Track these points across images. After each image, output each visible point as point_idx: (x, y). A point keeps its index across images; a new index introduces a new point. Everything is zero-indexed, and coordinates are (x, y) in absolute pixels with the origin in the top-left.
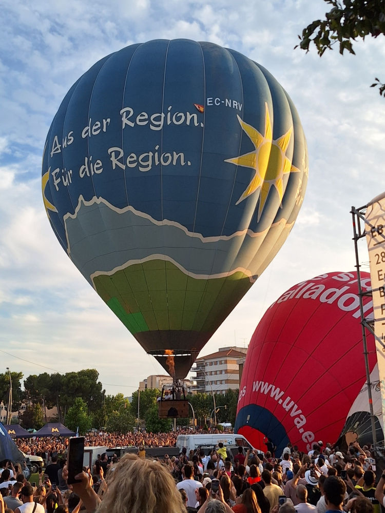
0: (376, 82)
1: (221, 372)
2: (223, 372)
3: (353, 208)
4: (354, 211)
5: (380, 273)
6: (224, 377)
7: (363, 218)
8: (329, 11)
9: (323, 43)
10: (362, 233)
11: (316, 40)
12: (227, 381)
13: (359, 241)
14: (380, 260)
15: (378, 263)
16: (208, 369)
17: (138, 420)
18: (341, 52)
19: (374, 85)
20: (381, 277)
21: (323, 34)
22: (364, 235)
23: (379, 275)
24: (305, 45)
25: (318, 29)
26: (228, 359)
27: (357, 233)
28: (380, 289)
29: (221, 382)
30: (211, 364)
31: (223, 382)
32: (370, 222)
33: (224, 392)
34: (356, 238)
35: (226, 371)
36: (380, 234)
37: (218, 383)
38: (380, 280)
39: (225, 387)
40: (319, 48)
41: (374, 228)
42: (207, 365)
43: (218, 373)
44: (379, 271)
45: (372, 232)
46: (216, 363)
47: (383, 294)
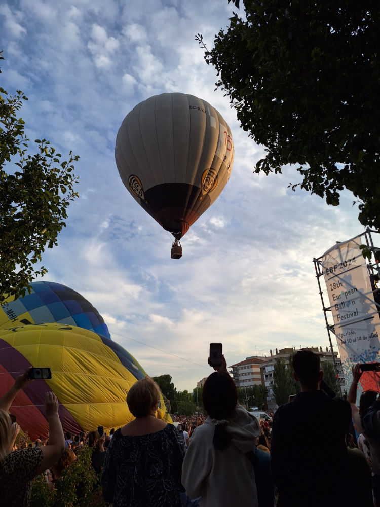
0: (290, 185)
1: (249, 373)
2: (250, 374)
3: (314, 258)
4: (315, 260)
5: (334, 296)
6: (251, 377)
7: (321, 264)
8: (267, 155)
9: (267, 170)
10: (321, 273)
11: (262, 169)
12: (254, 380)
13: (320, 278)
14: (333, 288)
15: (332, 290)
16: (241, 372)
17: (197, 407)
18: (276, 173)
19: (289, 186)
20: (335, 298)
21: (266, 165)
22: (322, 274)
23: (334, 297)
24: (258, 171)
25: (262, 163)
26: (253, 364)
27: (318, 273)
28: (335, 305)
29: (249, 380)
30: (242, 368)
31: (251, 380)
32: (325, 266)
33: (252, 387)
34: (318, 276)
35: (253, 373)
36: (331, 272)
37: (248, 381)
38: (334, 300)
39: (252, 383)
40: (265, 172)
41: (328, 269)
42: (239, 369)
43: (247, 374)
44: (333, 295)
45: (327, 272)
46: (245, 368)
47: (337, 309)
